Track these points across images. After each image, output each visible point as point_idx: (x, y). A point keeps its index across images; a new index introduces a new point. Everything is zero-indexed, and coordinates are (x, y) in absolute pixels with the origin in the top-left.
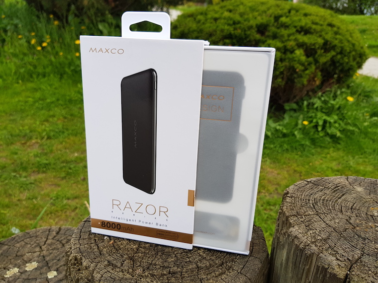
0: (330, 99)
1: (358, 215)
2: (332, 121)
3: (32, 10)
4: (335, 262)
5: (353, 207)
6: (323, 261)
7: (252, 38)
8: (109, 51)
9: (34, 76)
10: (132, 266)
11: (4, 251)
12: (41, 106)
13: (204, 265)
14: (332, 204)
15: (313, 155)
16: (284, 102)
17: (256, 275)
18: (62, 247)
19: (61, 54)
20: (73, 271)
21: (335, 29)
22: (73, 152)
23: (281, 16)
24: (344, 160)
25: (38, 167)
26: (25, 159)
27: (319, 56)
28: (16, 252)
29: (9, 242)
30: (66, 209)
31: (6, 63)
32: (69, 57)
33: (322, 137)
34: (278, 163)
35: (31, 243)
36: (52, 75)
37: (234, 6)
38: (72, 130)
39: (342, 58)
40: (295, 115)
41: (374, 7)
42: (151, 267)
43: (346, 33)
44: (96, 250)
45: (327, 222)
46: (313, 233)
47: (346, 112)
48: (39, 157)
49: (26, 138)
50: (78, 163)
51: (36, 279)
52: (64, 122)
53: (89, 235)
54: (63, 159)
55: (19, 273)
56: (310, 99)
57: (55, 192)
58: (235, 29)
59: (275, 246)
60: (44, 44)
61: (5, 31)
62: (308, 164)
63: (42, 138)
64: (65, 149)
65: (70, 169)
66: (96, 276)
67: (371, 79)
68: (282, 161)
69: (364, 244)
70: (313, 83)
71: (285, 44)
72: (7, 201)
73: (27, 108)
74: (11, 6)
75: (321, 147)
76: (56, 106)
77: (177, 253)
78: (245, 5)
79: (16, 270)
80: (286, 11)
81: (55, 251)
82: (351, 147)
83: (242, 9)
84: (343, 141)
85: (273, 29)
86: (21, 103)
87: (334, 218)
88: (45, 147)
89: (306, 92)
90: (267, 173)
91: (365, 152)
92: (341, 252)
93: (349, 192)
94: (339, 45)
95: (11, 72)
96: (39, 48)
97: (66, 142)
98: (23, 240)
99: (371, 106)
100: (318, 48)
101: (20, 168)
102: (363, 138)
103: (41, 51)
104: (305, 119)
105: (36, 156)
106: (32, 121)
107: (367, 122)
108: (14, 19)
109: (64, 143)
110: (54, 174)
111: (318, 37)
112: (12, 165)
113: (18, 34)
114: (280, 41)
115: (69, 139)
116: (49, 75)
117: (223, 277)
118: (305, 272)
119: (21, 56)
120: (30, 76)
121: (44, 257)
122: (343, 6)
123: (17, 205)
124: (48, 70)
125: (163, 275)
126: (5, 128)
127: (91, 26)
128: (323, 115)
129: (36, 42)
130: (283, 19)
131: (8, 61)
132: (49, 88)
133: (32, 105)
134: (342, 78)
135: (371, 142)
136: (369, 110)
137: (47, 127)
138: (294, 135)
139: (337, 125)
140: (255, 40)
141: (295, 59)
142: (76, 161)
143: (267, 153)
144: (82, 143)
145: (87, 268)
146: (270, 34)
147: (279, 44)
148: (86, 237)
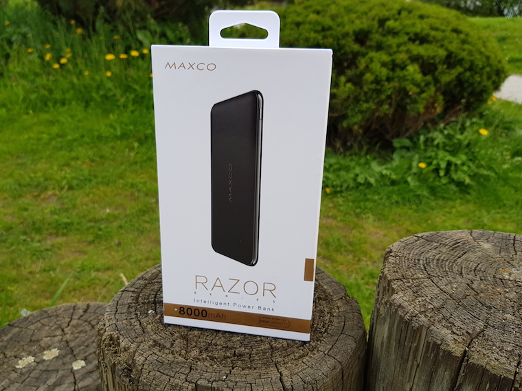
0: (456, 133)
1: (483, 278)
2: (459, 162)
3: (46, 14)
4: (450, 336)
5: (477, 269)
6: (434, 336)
7: (348, 49)
8: (195, 66)
9: (50, 104)
10: (186, 346)
11: (14, 334)
12: (59, 145)
13: (280, 345)
14: (449, 265)
15: (433, 209)
16: (393, 137)
17: (348, 357)
18: (91, 330)
19: (86, 73)
20: (107, 354)
21: (462, 36)
22: (104, 208)
23: (388, 19)
24: (475, 216)
25: (56, 228)
26: (39, 217)
27: (440, 73)
28: (30, 336)
29: (20, 323)
30: (94, 284)
31: (11, 86)
32: (97, 78)
33: (445, 185)
34: (385, 220)
35: (50, 325)
36: (74, 103)
37: (323, 6)
38: (103, 178)
39: (472, 76)
40: (408, 154)
41: (518, 6)
42: (210, 348)
43: (478, 42)
44: (138, 327)
45: (442, 287)
46: (423, 301)
47: (477, 150)
48: (57, 214)
49: (40, 188)
50: (111, 222)
51: (58, 371)
52: (91, 166)
53: (129, 308)
54: (91, 217)
55: (35, 363)
56: (429, 132)
57: (80, 262)
58: (325, 37)
59: (375, 322)
60: (63, 61)
61: (10, 43)
62: (426, 221)
63: (62, 189)
64: (93, 203)
65: (100, 230)
66: (138, 359)
67: (513, 105)
68: (391, 217)
69: (488, 314)
70: (433, 111)
71: (394, 57)
72: (14, 273)
73: (40, 148)
74: (18, 8)
75: (444, 198)
76: (81, 145)
78: (338, 5)
79: (31, 359)
80: (395, 12)
81: (82, 335)
82: (485, 198)
83: (333, 9)
84: (474, 191)
85: (376, 37)
86: (31, 141)
87: (451, 282)
88: (66, 201)
89: (422, 124)
90: (369, 234)
91: (504, 205)
92: (458, 323)
93: (472, 249)
94: (468, 58)
95: (18, 98)
96: (56, 66)
97: (93, 194)
98: (39, 321)
99: (512, 142)
100: (440, 62)
101: (32, 230)
102: (501, 186)
103: (59, 70)
104: (422, 160)
105: (53, 213)
106: (47, 166)
107: (508, 163)
108: (22, 26)
109: (91, 195)
110: (78, 237)
111: (438, 47)
112: (21, 226)
113: (28, 47)
114: (386, 54)
115: (98, 189)
116: (70, 103)
117: (304, 360)
118: (412, 351)
119: (32, 77)
120: (43, 104)
121: (67, 342)
122: (475, 4)
123: (28, 279)
124: (68, 96)
125: (226, 358)
126: (11, 175)
127: (127, 34)
128: (447, 154)
129: (52, 58)
130: (391, 23)
131: (14, 84)
132: (70, 120)
133: (48, 144)
134: (472, 103)
135: (513, 192)
136: (510, 147)
137: (68, 173)
138: (406, 182)
139: (465, 168)
140: (352, 52)
141: (407, 78)
142: (108, 220)
143: (369, 205)
144: (116, 195)
145: (126, 350)
146: (373, 43)
147: (385, 58)
148: (125, 311)
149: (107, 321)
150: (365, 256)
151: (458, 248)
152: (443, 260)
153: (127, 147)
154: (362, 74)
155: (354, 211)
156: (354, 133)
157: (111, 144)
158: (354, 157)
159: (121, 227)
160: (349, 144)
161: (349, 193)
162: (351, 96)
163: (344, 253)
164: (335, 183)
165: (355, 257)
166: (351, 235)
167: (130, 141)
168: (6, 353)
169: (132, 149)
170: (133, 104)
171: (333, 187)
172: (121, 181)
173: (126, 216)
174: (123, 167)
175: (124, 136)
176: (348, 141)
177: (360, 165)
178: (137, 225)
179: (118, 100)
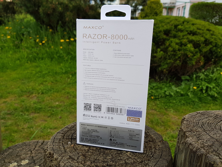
0: (210, 74)
2: (212, 87)
3: (38, 24)
4: (218, 160)
6: (210, 159)
7: (161, 37)
9: (37, 59)
10: (84, 160)
11: (10, 152)
12: (39, 76)
13: (130, 162)
14: (214, 125)
15: (200, 108)
16: (181, 75)
19: (52, 47)
20: (48, 161)
21: (211, 32)
22: (56, 102)
23: (178, 25)
25: (35, 110)
26: (28, 105)
27: (202, 48)
28: (16, 153)
29: (13, 147)
31: (22, 52)
32: (57, 49)
33: (205, 97)
34: (179, 112)
35: (26, 149)
36: (46, 59)
38: (56, 89)
39: (217, 49)
40: (189, 83)
42: (96, 161)
43: (218, 35)
44: (63, 149)
45: (211, 136)
46: (202, 142)
47: (220, 81)
48: (36, 104)
49: (30, 93)
50: (58, 108)
52: (52, 85)
53: (59, 140)
54: (50, 105)
55: (17, 166)
56: (198, 73)
57: (44, 125)
59: (177, 153)
60: (44, 42)
61: (23, 35)
63: (39, 93)
64: (51, 100)
65: (53, 111)
66: (61, 164)
68: (181, 111)
70: (199, 64)
71: (181, 41)
72: (16, 128)
73: (32, 76)
75: (205, 103)
76: (48, 76)
77: (113, 154)
79: (16, 164)
80: (181, 22)
81: (39, 154)
84: (219, 100)
85: (174, 32)
86: (28, 74)
87: (216, 134)
88: (40, 98)
89: (194, 70)
90: (171, 118)
94: (214, 41)
95: (24, 56)
96: (41, 44)
98: (21, 147)
100: (202, 43)
101: (25, 110)
103: (42, 46)
104: (195, 85)
105: (34, 103)
106: (34, 84)
108: (28, 28)
109: (51, 96)
110: (44, 114)
111: (201, 37)
112: (21, 108)
113: (30, 36)
114: (178, 39)
115: (54, 94)
116: (45, 59)
119: (31, 48)
120: (34, 59)
121: (33, 157)
122: (216, 21)
123: (21, 131)
124: (44, 56)
126: (19, 87)
127: (70, 32)
128: (206, 83)
129: (39, 41)
130: (180, 27)
131: (23, 51)
132: (45, 65)
133: (35, 75)
134: (217, 61)
137: (42, 87)
138: (188, 95)
139: (215, 89)
140: (163, 39)
141: (187, 49)
142: (57, 107)
143: (171, 105)
144: (61, 97)
145: (56, 160)
146: (172, 35)
147: (177, 41)
148: (57, 142)
149: (49, 146)
150: (170, 128)
151: (218, 118)
152: (211, 123)
153: (67, 77)
154: (167, 48)
155: (164, 107)
156: (164, 72)
157: (61, 76)
158: (164, 83)
159: (62, 110)
160: (162, 78)
161: (162, 99)
162: (163, 57)
163: (160, 126)
164: (155, 94)
165: (165, 128)
166: (163, 118)
167: (68, 74)
168: (5, 160)
169: (69, 78)
170: (71, 60)
171: (155, 96)
172: (64, 91)
173: (65, 106)
174: (65, 85)
175: (66, 73)
176: (161, 76)
177: (167, 87)
178: (69, 110)
179: (65, 58)
